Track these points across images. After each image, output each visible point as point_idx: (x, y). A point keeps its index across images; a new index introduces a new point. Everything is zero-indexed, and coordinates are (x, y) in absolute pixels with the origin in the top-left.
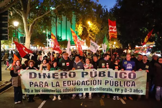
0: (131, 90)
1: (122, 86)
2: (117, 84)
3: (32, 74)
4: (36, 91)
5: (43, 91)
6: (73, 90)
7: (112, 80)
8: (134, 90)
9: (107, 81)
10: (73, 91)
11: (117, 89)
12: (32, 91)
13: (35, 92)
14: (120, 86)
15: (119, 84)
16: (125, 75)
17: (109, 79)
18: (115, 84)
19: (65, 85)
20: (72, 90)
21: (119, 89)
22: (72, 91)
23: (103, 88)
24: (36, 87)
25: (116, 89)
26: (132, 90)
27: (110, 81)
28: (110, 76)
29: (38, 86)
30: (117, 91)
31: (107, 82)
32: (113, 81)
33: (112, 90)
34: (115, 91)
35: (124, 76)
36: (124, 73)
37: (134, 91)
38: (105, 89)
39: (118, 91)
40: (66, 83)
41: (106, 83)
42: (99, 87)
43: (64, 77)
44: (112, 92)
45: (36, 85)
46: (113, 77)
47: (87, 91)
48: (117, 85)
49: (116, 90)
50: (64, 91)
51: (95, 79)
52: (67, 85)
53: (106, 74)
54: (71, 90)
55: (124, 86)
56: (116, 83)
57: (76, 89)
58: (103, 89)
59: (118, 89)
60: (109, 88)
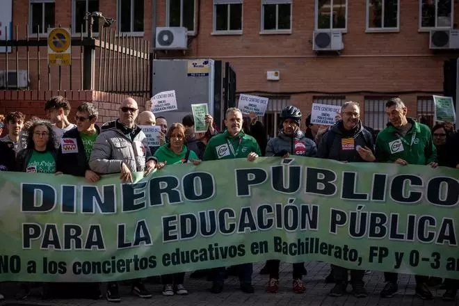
0: (437, 260)
1: (402, 237)
2: (380, 225)
3: (35, 190)
4: (50, 266)
5: (78, 268)
6: (205, 254)
7: (361, 211)
8: (449, 259)
9: (339, 212)
10: (206, 259)
11: (377, 252)
12: (32, 267)
13: (45, 272)
14: (394, 235)
15: (388, 225)
16: (417, 189)
17: (348, 207)
18: (373, 224)
19: (170, 235)
20: (201, 256)
21: (386, 250)
22: (202, 260)
23: (322, 244)
24: (51, 248)
25: (372, 249)
26: (440, 260)
27: (354, 215)
28: (355, 193)
29: (58, 246)
30: (376, 259)
31: (338, 218)
32: (364, 216)
33: (359, 256)
34: (371, 260)
35: (412, 193)
36: (410, 181)
37: (448, 265)
38: (331, 247)
39: (380, 261)
40: (174, 228)
41: (334, 222)
42: (307, 239)
43: (165, 197)
44: (357, 262)
45: (51, 238)
46: (364, 197)
47: (262, 252)
48: (378, 230)
49: (376, 255)
50: (169, 263)
51: (291, 201)
52: (179, 235)
53: (338, 183)
54: (195, 256)
55: (410, 237)
56: (378, 220)
57: (217, 249)
58: (322, 248)
59: (382, 249)
60: (346, 246)
